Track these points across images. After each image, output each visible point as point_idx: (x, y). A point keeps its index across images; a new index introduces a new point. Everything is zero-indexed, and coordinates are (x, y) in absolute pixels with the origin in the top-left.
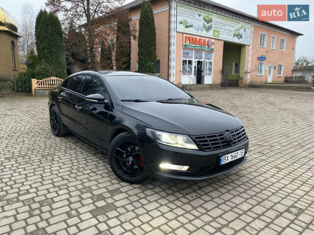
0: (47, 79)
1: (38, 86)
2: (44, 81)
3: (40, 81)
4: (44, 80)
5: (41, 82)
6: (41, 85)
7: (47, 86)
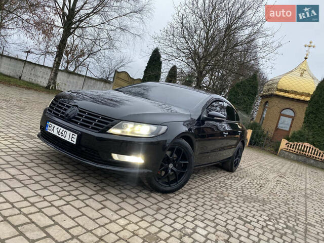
0: (298, 144)
1: (287, 148)
2: (294, 145)
3: (291, 143)
4: (296, 143)
5: (291, 145)
6: (290, 147)
7: (296, 150)
